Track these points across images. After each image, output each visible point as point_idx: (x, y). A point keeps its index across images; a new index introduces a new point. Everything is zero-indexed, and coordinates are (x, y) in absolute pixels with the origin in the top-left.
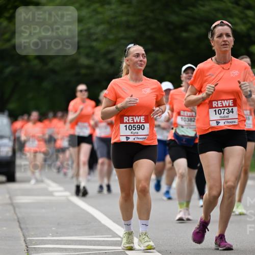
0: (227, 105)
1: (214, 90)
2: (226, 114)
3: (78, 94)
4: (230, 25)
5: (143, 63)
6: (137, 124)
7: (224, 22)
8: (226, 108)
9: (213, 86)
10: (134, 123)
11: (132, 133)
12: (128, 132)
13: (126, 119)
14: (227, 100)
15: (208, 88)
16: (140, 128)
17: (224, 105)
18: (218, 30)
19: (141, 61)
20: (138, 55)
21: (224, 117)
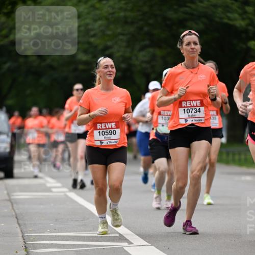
0: (195, 105)
1: (186, 92)
2: (193, 113)
3: (75, 93)
4: (197, 34)
5: (112, 73)
6: (109, 130)
7: (192, 31)
8: (194, 108)
9: (185, 88)
10: (106, 129)
11: (105, 137)
12: (102, 138)
13: (99, 126)
14: (195, 100)
15: (181, 90)
16: (112, 133)
17: (192, 105)
18: (187, 39)
19: (110, 71)
20: (107, 67)
21: (192, 116)
